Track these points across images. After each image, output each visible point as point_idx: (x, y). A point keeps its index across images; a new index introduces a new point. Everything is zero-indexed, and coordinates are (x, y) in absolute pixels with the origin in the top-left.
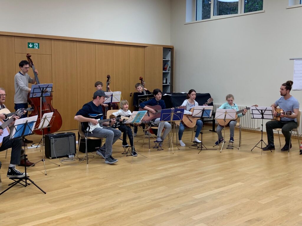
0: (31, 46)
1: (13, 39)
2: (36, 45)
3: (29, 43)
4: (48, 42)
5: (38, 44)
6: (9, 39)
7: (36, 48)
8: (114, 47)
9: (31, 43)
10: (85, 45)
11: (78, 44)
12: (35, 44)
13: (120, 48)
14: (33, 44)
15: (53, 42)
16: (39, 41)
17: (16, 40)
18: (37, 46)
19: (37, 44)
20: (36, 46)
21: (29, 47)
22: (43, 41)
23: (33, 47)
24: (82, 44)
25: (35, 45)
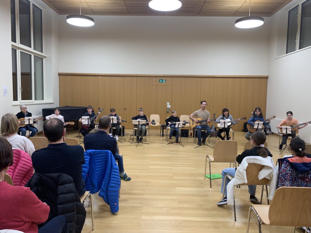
0: (161, 81)
1: (151, 78)
3: (160, 80)
4: (171, 79)
5: (165, 80)
6: (150, 78)
7: (164, 82)
8: (215, 79)
10: (194, 79)
11: (189, 79)
13: (221, 79)
14: (162, 80)
15: (174, 78)
16: (166, 78)
17: (153, 78)
21: (160, 82)
22: (168, 78)
23: (162, 82)
24: (191, 79)
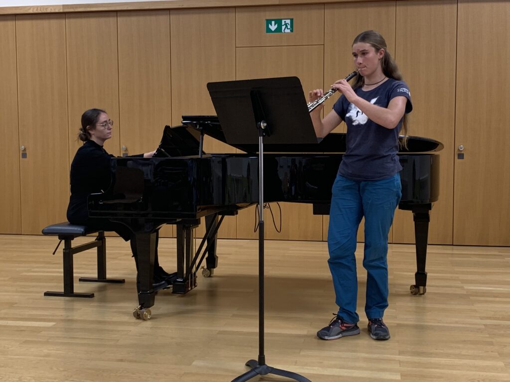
0: (273, 27)
1: (232, 13)
2: (286, 24)
3: (269, 22)
5: (292, 20)
6: (224, 15)
7: (287, 31)
9: (273, 20)
12: (283, 21)
14: (278, 22)
15: (328, 10)
16: (292, 13)
17: (240, 15)
18: (289, 27)
19: (288, 21)
20: (287, 26)
21: (269, 30)
22: (304, 14)
23: (279, 30)
25: (283, 23)
